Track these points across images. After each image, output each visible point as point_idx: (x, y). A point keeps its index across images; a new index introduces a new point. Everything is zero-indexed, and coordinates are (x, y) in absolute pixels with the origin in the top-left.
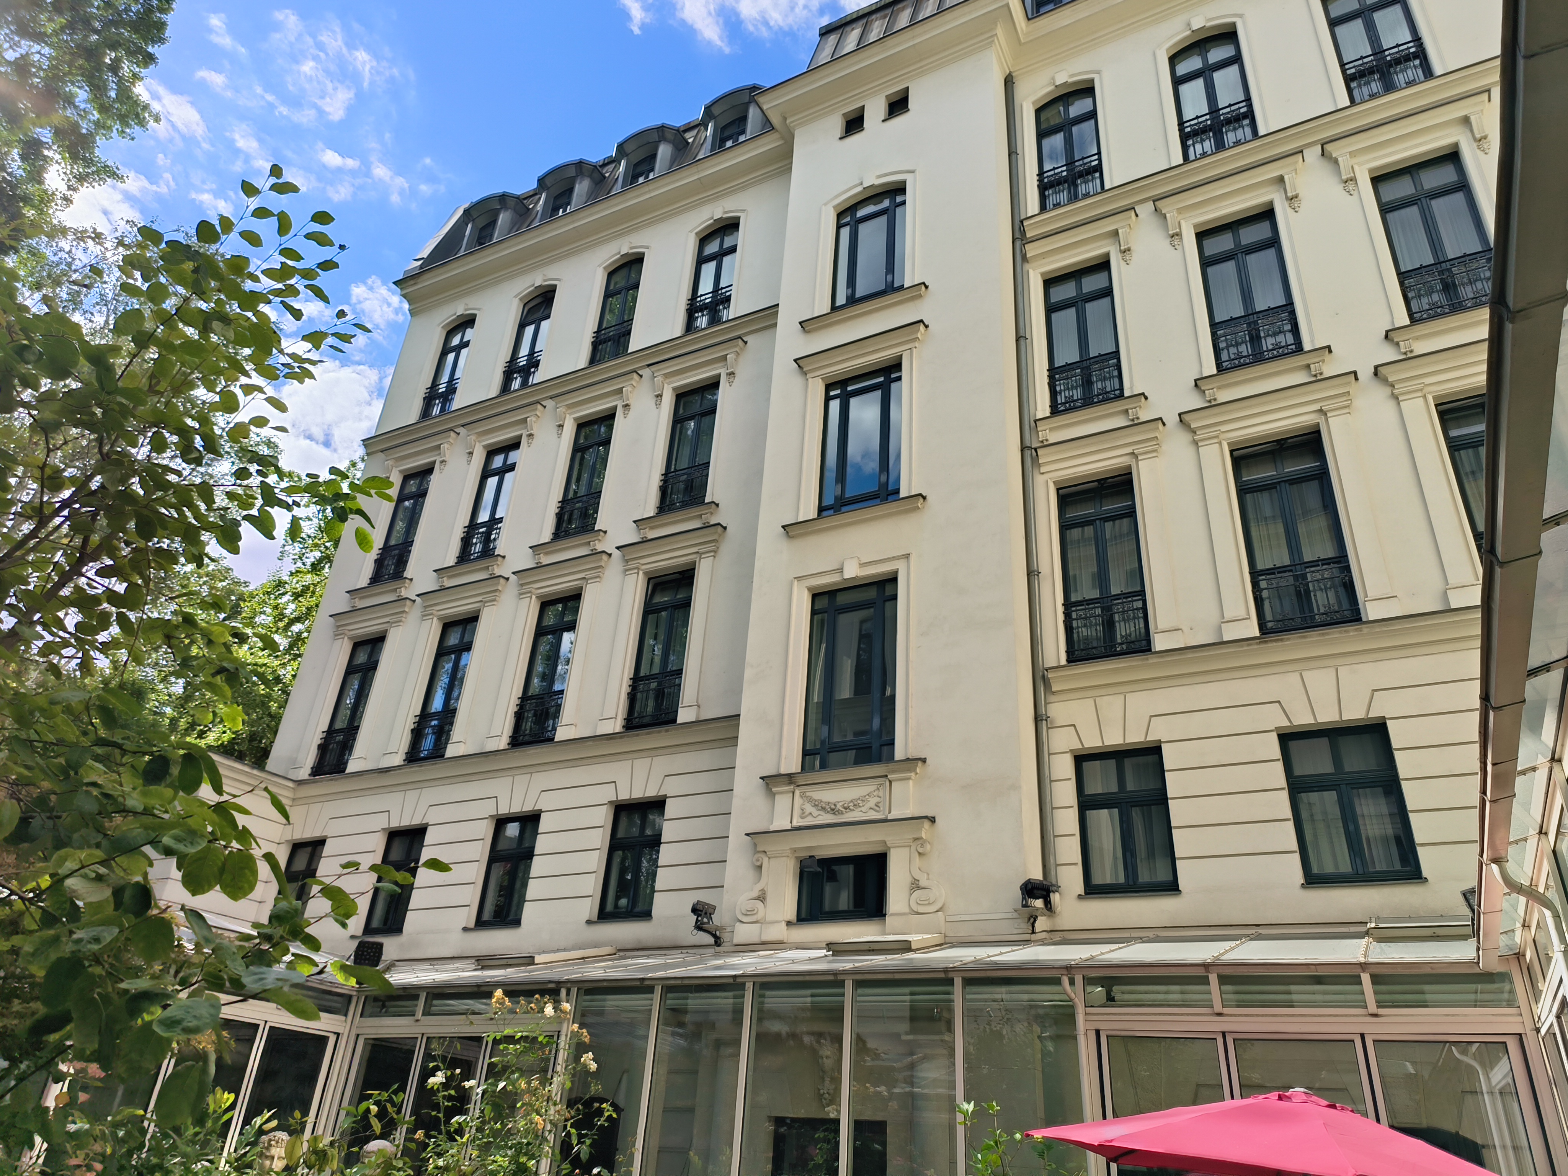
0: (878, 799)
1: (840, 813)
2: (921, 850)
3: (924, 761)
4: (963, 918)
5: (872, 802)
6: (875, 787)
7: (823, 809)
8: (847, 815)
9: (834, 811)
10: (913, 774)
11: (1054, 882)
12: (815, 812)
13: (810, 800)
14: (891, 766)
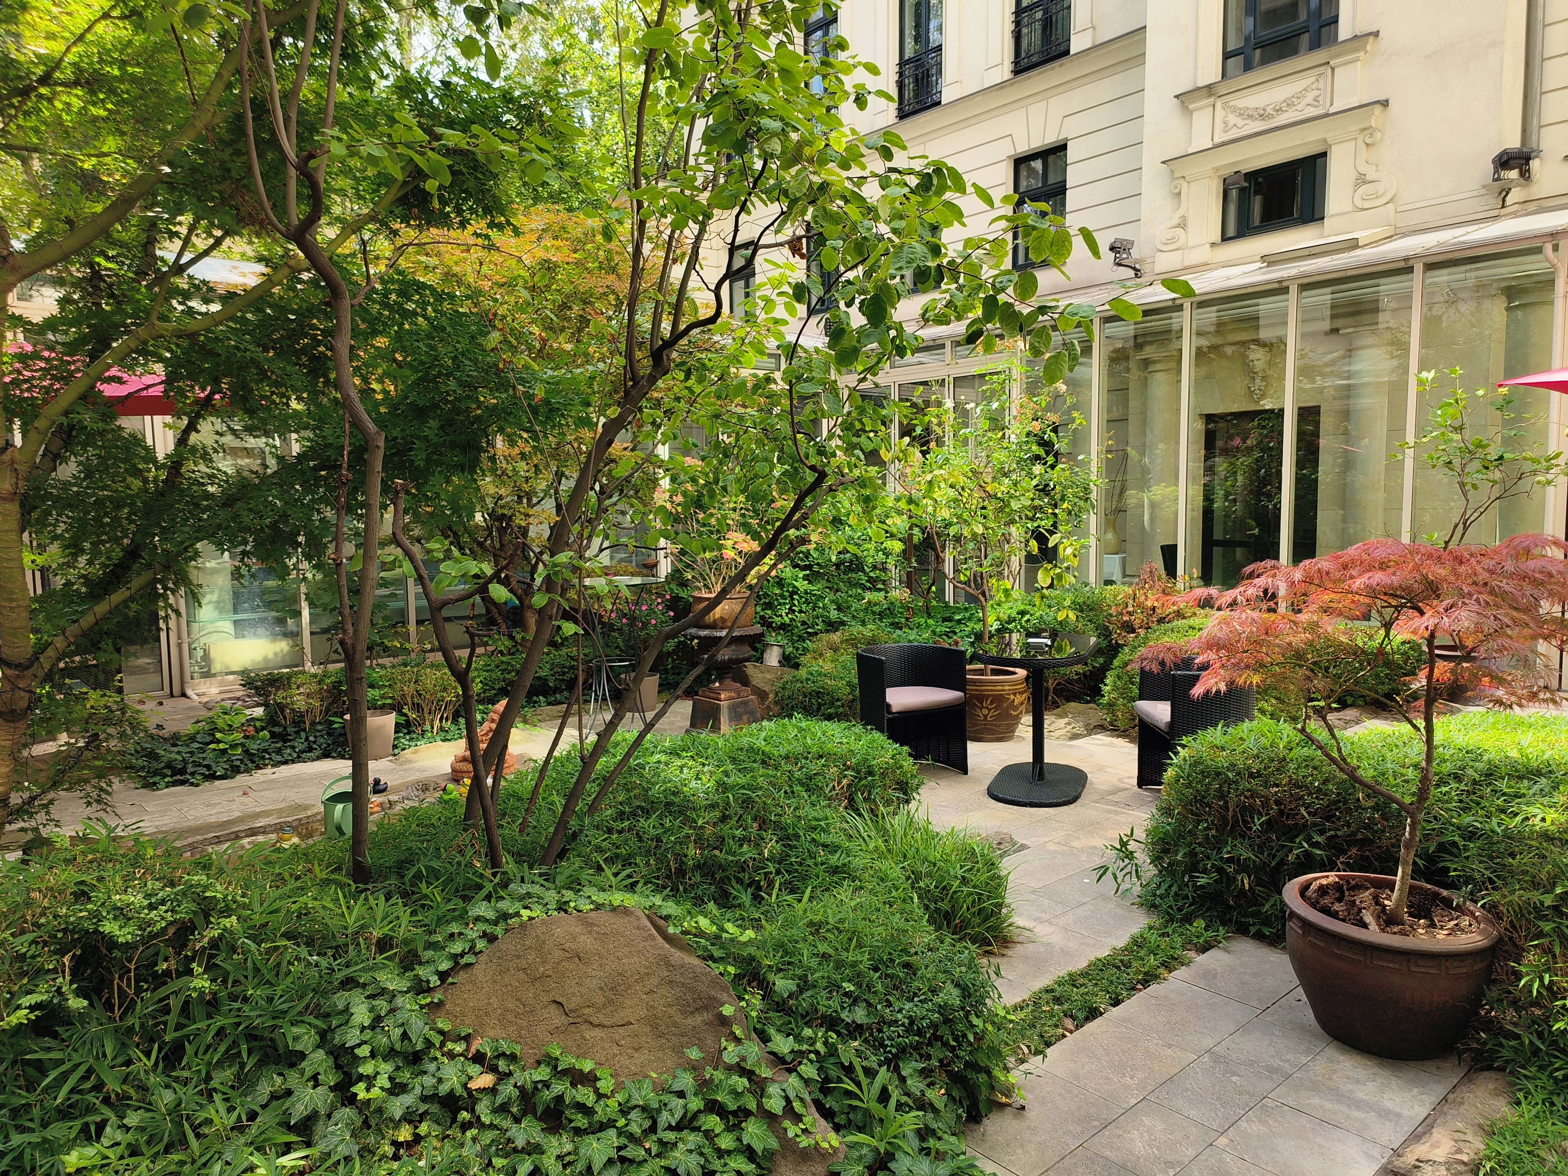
0: (1317, 92)
1: (1270, 117)
2: (1368, 141)
3: (1376, 34)
4: (1418, 205)
5: (1310, 97)
6: (1313, 79)
7: (1250, 117)
8: (1278, 118)
9: (1262, 117)
10: (1362, 54)
11: (1534, 146)
12: (1240, 122)
13: (1234, 110)
14: (1334, 49)
